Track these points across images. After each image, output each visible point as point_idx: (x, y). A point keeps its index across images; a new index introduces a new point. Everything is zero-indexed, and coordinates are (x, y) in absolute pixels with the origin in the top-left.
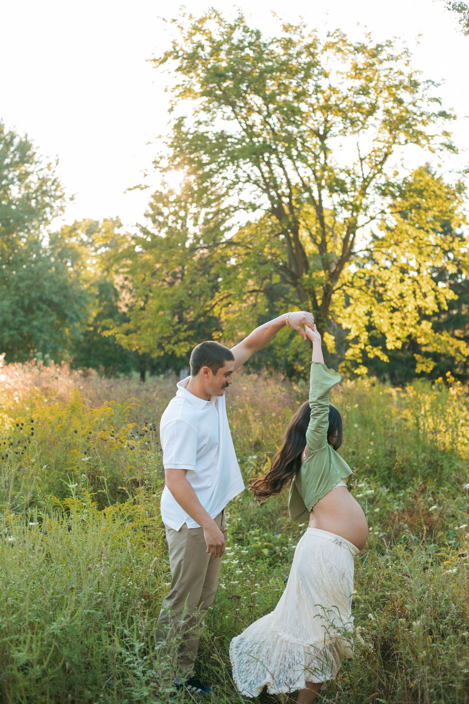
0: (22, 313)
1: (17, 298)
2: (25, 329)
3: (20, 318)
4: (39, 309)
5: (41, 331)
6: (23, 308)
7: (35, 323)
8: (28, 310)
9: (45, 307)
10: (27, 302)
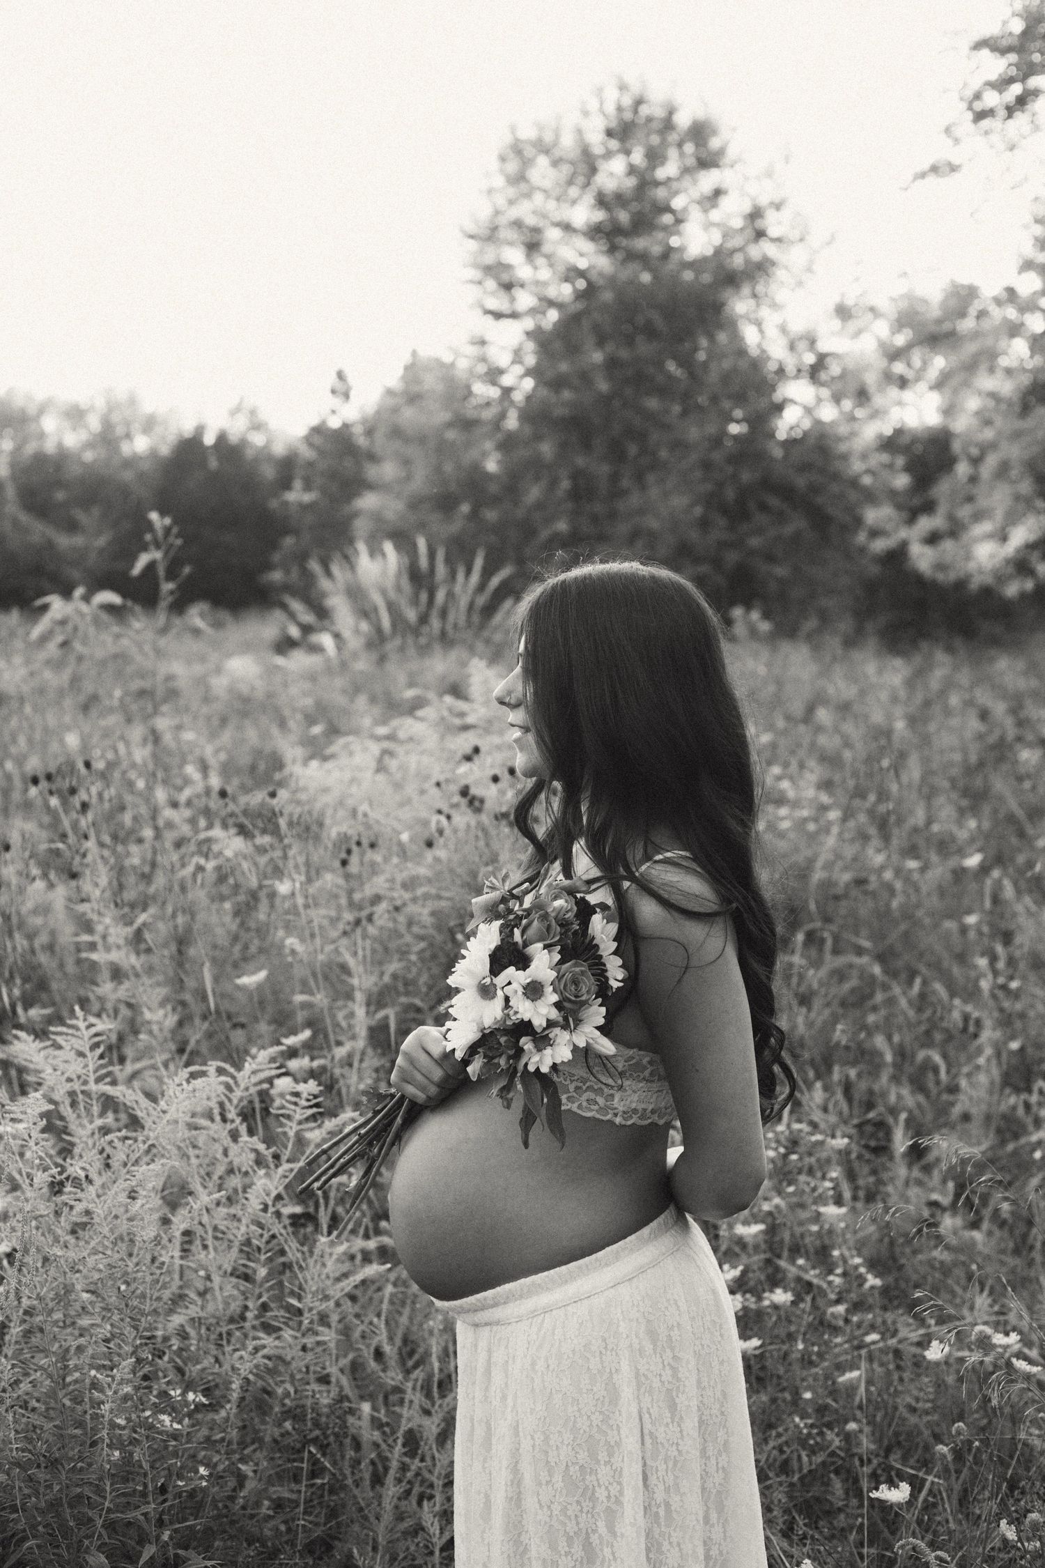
0: (722, 522)
1: (709, 487)
2: (732, 558)
3: (719, 531)
4: (763, 507)
5: (771, 558)
6: (724, 510)
7: (755, 542)
8: (738, 513)
9: (774, 502)
10: (730, 494)
